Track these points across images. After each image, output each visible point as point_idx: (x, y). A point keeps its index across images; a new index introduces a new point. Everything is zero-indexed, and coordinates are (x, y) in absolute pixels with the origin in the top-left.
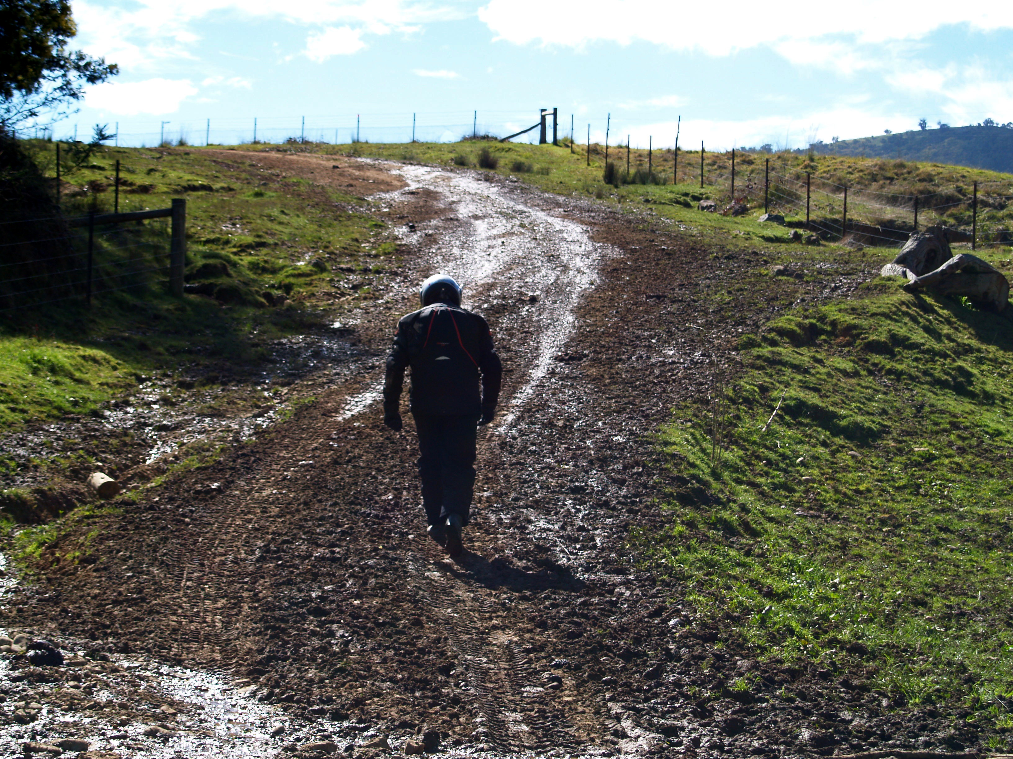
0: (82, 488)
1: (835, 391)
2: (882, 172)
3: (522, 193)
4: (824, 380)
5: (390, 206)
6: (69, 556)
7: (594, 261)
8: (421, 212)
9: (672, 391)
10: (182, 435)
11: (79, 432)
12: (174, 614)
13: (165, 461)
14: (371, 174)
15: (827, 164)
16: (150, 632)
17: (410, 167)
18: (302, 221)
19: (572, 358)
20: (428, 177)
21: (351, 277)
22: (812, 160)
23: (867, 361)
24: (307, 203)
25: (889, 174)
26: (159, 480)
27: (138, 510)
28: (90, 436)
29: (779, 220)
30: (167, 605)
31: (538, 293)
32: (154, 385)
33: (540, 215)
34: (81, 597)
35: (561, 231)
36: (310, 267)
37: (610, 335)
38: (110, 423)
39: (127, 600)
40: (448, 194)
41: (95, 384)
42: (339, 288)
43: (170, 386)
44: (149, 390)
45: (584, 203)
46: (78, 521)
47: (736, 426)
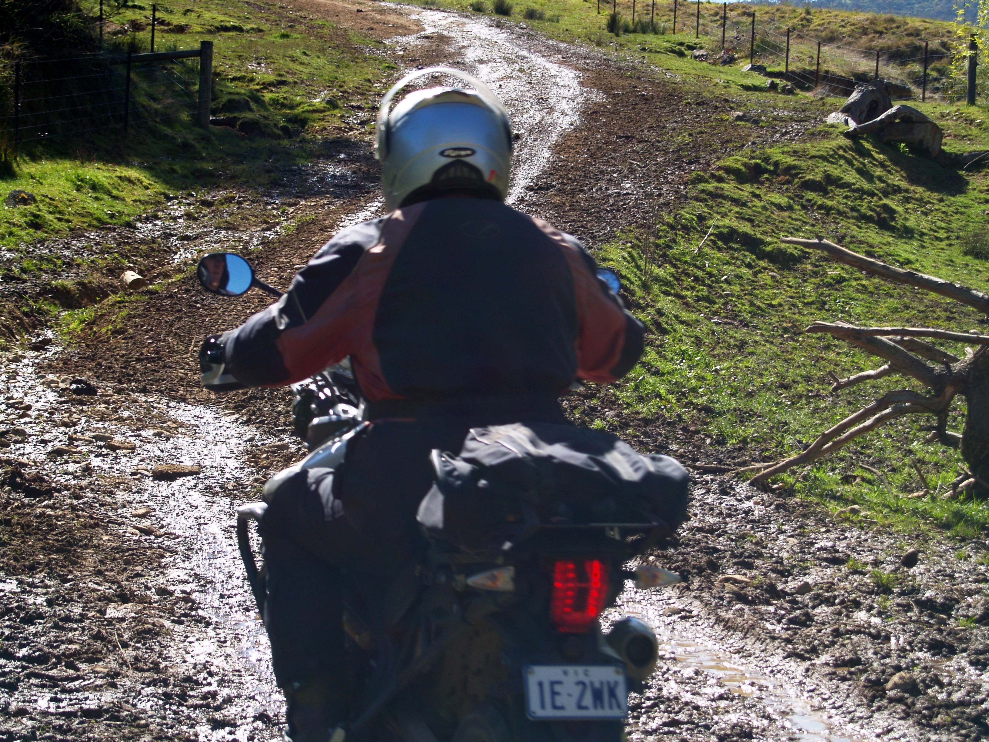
0: (116, 282)
1: (767, 222)
2: (873, 26)
3: (528, 39)
4: (759, 212)
5: (405, 49)
6: (104, 330)
7: (578, 104)
8: (432, 56)
9: (621, 218)
10: (201, 244)
11: (115, 239)
12: (182, 369)
13: (185, 264)
14: (392, 18)
15: (822, 17)
16: (164, 380)
17: (429, 13)
18: (322, 61)
19: (540, 188)
20: (444, 22)
21: (360, 114)
22: (808, 13)
23: (802, 197)
24: (329, 44)
25: (879, 28)
26: (179, 276)
27: (160, 298)
28: (124, 242)
29: (760, 69)
30: (177, 362)
31: (523, 131)
32: (180, 202)
33: (539, 61)
34: (112, 356)
35: (555, 76)
36: (324, 104)
37: (578, 169)
38: (141, 233)
39: (147, 359)
40: (460, 39)
41: (129, 201)
42: (348, 124)
43: (194, 204)
44: (175, 207)
45: (583, 50)
46: (111, 305)
47: (671, 248)
